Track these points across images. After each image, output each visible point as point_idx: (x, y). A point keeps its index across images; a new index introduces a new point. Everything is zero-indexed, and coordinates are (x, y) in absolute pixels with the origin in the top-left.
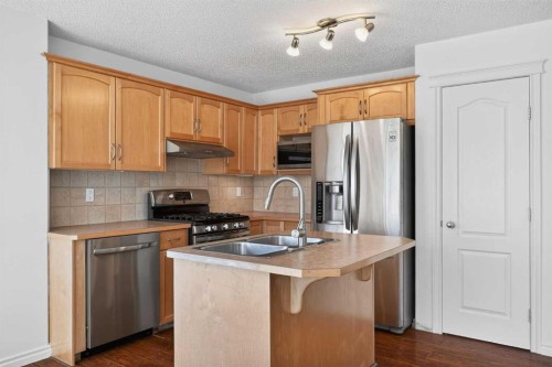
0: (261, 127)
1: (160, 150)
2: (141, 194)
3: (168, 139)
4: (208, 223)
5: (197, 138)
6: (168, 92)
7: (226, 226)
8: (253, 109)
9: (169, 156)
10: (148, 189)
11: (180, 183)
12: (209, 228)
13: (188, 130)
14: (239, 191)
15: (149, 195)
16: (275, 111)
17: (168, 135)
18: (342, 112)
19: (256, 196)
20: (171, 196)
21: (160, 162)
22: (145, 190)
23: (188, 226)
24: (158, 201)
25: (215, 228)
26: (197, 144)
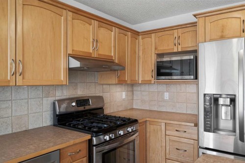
0: (141, 48)
1: (63, 66)
2: (47, 103)
3: (70, 55)
4: (106, 132)
5: (95, 55)
6: (70, 14)
7: (121, 133)
8: (136, 33)
9: (71, 71)
10: (53, 99)
11: (81, 92)
12: (107, 138)
13: (88, 48)
14: (124, 95)
15: (54, 104)
16: (153, 35)
17: (70, 52)
18: (222, 32)
19: (135, 97)
20: (74, 104)
21: (63, 77)
22: (51, 100)
23: (88, 137)
24: (62, 109)
25: (112, 136)
26: (96, 60)
